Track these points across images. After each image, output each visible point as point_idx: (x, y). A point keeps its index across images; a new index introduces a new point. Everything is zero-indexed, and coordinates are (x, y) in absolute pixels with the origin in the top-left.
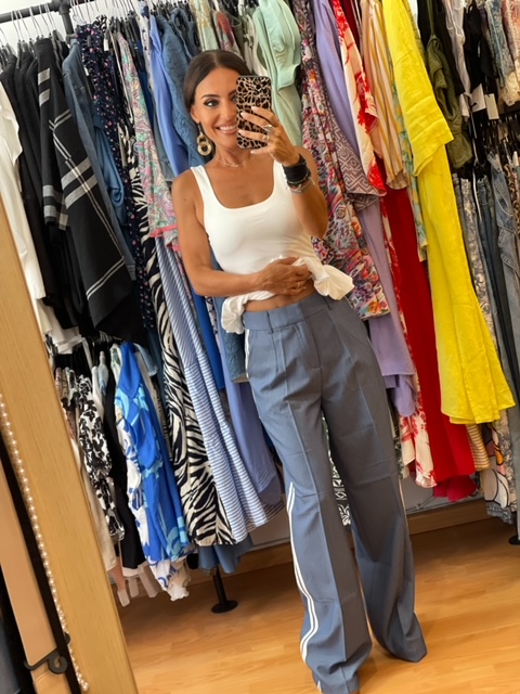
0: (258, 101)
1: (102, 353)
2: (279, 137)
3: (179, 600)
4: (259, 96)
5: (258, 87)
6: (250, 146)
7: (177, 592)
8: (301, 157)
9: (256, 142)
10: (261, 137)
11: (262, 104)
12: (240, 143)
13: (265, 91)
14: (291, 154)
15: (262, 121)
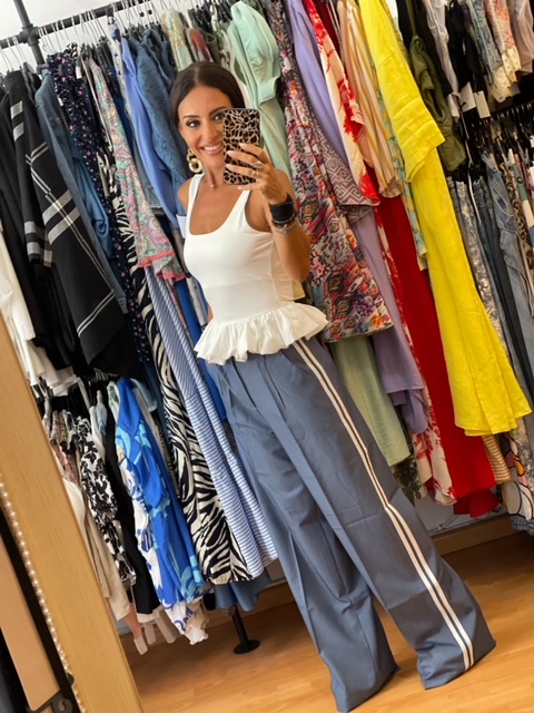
0: (246, 135)
1: (98, 392)
2: (269, 173)
3: (198, 643)
4: (247, 129)
5: (246, 120)
6: (238, 181)
7: (196, 635)
8: (288, 196)
9: (244, 177)
10: (250, 173)
11: (250, 138)
12: (227, 179)
13: (253, 124)
14: (280, 193)
15: (251, 157)
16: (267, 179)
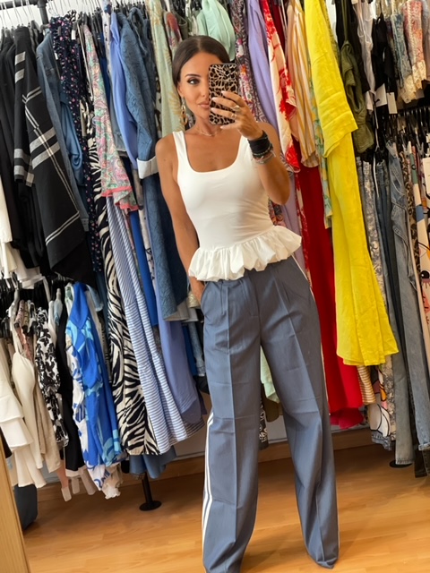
0: (227, 84)
1: (58, 290)
2: (245, 115)
4: (227, 80)
5: (227, 73)
6: (220, 122)
8: (264, 133)
9: (225, 119)
10: (230, 115)
11: (230, 87)
12: (212, 120)
13: (232, 76)
14: (255, 130)
15: (230, 102)
16: (244, 120)
